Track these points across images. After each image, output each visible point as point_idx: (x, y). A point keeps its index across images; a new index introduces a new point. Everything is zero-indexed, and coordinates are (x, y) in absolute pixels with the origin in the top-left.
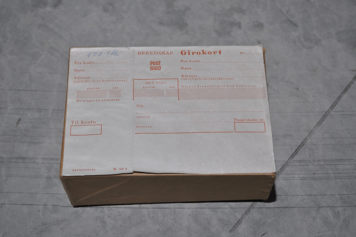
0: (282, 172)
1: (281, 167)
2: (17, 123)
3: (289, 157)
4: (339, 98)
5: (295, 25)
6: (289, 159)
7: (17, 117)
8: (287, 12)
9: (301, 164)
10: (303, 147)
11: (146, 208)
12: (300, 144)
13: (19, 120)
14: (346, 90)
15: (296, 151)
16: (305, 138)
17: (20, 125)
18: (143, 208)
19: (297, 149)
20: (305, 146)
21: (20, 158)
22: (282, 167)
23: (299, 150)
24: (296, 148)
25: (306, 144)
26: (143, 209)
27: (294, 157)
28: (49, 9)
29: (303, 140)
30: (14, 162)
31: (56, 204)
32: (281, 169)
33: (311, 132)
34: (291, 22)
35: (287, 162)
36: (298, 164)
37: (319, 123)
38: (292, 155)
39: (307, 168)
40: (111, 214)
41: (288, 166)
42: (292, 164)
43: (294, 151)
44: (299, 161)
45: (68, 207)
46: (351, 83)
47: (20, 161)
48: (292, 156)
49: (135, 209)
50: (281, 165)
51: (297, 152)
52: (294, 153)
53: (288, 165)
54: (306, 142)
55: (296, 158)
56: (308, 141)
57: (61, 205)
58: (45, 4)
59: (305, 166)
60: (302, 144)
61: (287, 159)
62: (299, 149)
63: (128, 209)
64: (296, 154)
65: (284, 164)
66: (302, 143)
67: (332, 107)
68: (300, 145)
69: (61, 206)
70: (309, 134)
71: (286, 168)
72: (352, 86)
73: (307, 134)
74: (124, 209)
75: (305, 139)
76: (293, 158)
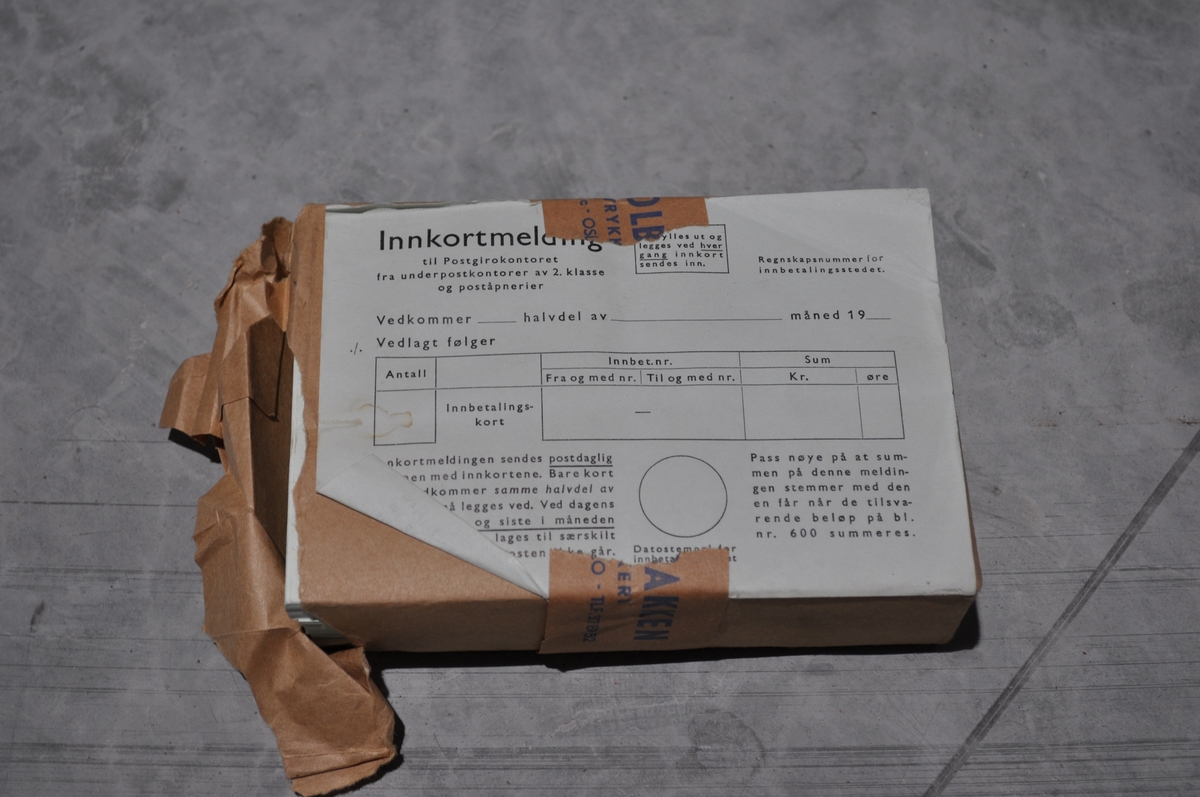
0: (944, 786)
1: (941, 768)
2: (33, 622)
3: (967, 734)
4: (1139, 520)
5: (985, 262)
6: (968, 741)
7: (33, 599)
8: (958, 216)
9: (1009, 758)
10: (1016, 697)
12: (1005, 686)
13: (40, 609)
14: (1160, 493)
15: (991, 711)
16: (1021, 663)
17: (42, 629)
19: (996, 704)
20: (1021, 694)
21: (44, 745)
22: (945, 771)
23: (1004, 708)
24: (993, 702)
25: (1026, 685)
27: (986, 731)
28: (140, 213)
29: (1015, 671)
30: (22, 761)
32: (940, 777)
33: (1043, 644)
34: (970, 251)
35: (962, 750)
36: (1000, 757)
37: (1070, 612)
38: (980, 725)
39: (1029, 772)
41: (964, 767)
42: (980, 758)
43: (985, 712)
44: (1004, 748)
46: (1180, 466)
47: (42, 757)
48: (980, 730)
50: (941, 764)
51: (997, 716)
52: (986, 717)
53: (966, 764)
54: (1026, 680)
55: (994, 736)
56: (1033, 676)
58: (130, 197)
59: (1024, 766)
60: (1014, 688)
61: (962, 741)
62: (1002, 704)
64: (992, 723)
65: (953, 760)
66: (1012, 682)
67: (1115, 553)
68: (1007, 690)
70: (1036, 652)
71: (959, 773)
72: (1183, 477)
73: (1030, 650)
75: (1023, 668)
76: (983, 736)
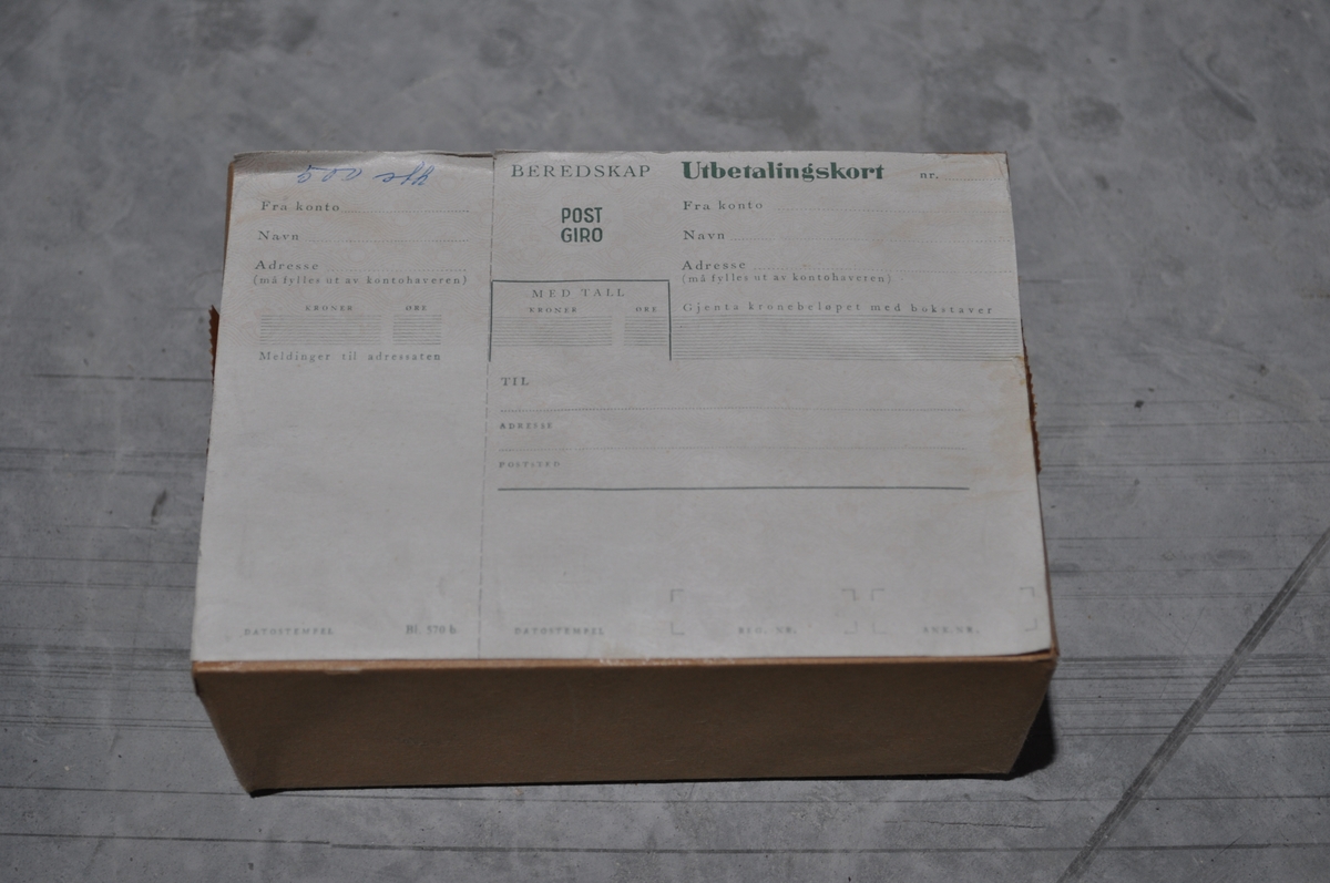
0: (1211, 702)
1: (1208, 681)
2: (154, 513)
3: (1236, 644)
5: (1243, 113)
6: (1237, 651)
7: (154, 487)
8: (1210, 60)
9: (1285, 670)
10: (1291, 604)
11: (674, 851)
12: (1278, 589)
13: (162, 499)
15: (1263, 617)
16: (1297, 564)
17: (165, 521)
18: (662, 851)
19: (1269, 610)
20: (1298, 598)
21: (170, 651)
22: (1212, 685)
23: (1278, 614)
24: (1265, 608)
25: (1303, 588)
26: (663, 855)
27: (1257, 640)
28: (266, 54)
29: (1291, 573)
30: (145, 669)
31: (318, 838)
32: (1206, 692)
33: (1321, 542)
34: (1226, 100)
35: (1230, 662)
36: (1275, 670)
38: (1251, 633)
39: (1309, 686)
40: (537, 875)
41: (1233, 680)
42: (1251, 671)
43: (1256, 618)
44: (1279, 659)
45: (365, 847)
47: (168, 665)
48: (1250, 639)
49: (630, 856)
50: (1207, 677)
51: (1270, 624)
52: (1256, 626)
53: (1236, 677)
54: (1303, 582)
55: (1264, 646)
56: (1311, 579)
57: (336, 843)
58: (254, 36)
59: (1303, 679)
60: (1288, 592)
61: (1230, 651)
62: (1275, 609)
63: (602, 854)
64: (1265, 630)
65: (1220, 672)
66: (1287, 585)
68: (1281, 594)
69: (334, 846)
70: (1313, 551)
71: (1228, 687)
73: (1307, 549)
74: (587, 854)
75: (1299, 569)
76: (1254, 645)
